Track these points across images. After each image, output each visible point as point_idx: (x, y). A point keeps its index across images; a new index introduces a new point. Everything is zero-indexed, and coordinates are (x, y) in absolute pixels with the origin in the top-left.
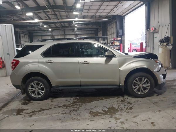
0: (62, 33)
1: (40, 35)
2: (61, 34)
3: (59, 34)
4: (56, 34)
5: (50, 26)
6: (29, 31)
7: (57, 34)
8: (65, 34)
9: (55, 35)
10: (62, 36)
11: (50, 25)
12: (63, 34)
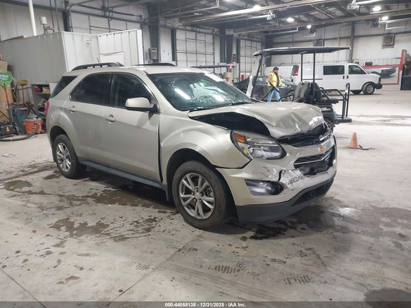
0: (346, 32)
1: (291, 40)
2: (343, 35)
3: (337, 37)
4: (329, 37)
5: (312, 16)
6: (265, 32)
7: (332, 37)
8: (356, 34)
9: (327, 40)
10: (346, 40)
11: (312, 13)
12: (350, 35)
